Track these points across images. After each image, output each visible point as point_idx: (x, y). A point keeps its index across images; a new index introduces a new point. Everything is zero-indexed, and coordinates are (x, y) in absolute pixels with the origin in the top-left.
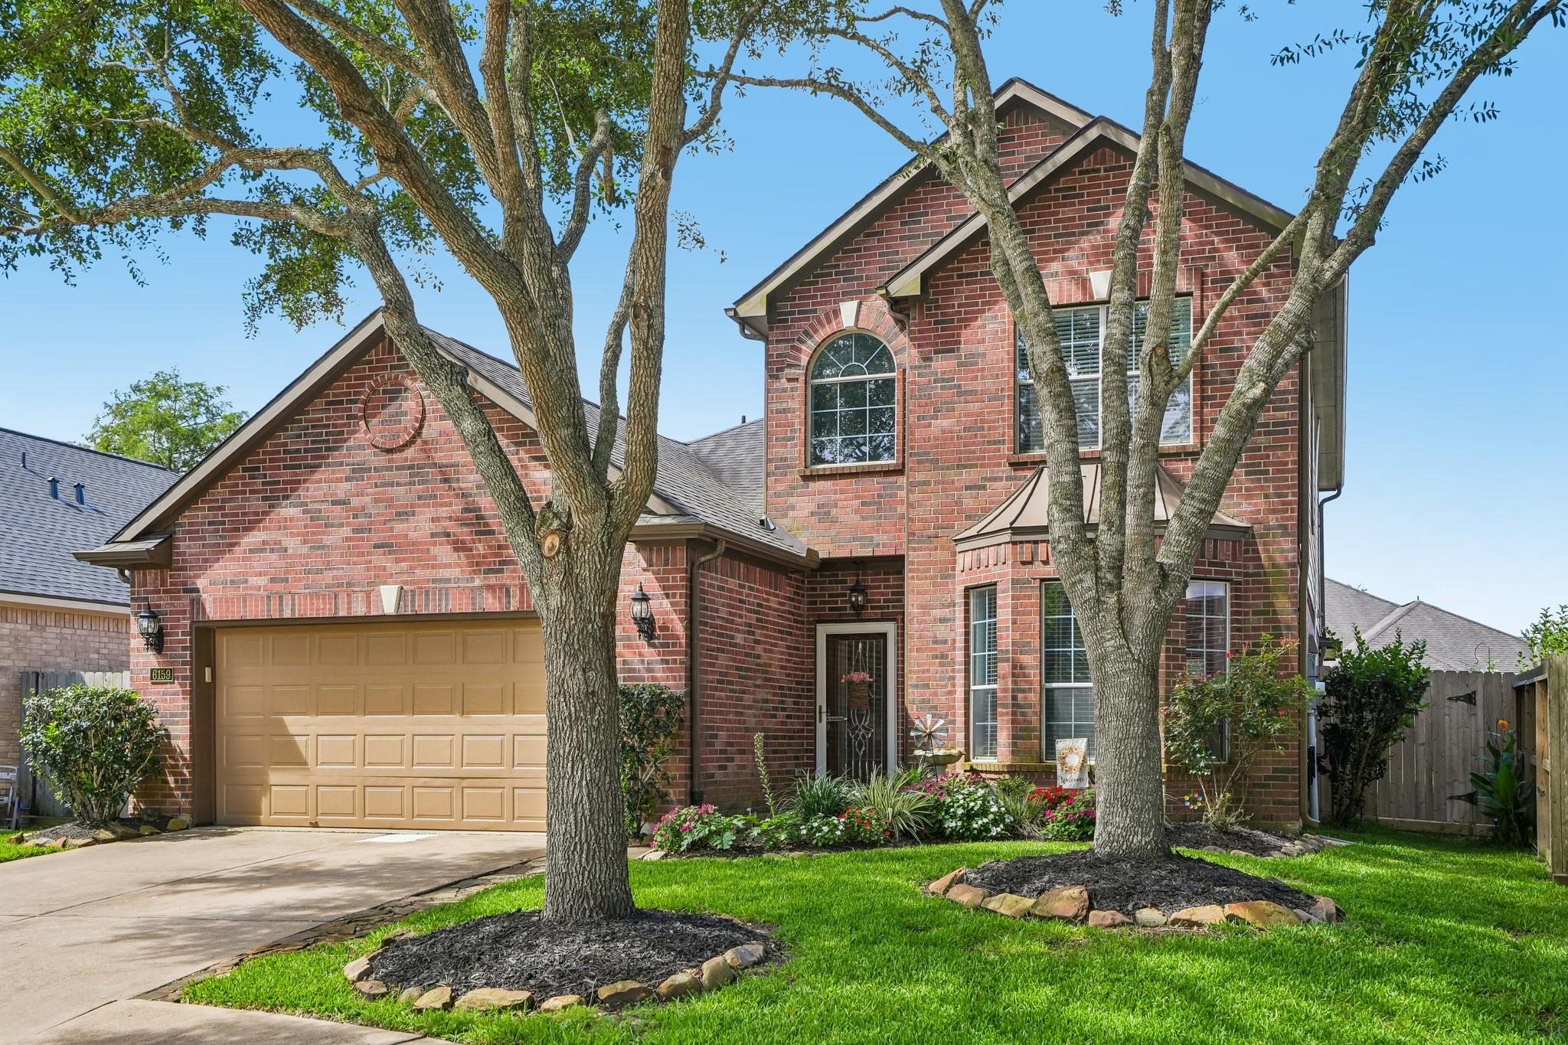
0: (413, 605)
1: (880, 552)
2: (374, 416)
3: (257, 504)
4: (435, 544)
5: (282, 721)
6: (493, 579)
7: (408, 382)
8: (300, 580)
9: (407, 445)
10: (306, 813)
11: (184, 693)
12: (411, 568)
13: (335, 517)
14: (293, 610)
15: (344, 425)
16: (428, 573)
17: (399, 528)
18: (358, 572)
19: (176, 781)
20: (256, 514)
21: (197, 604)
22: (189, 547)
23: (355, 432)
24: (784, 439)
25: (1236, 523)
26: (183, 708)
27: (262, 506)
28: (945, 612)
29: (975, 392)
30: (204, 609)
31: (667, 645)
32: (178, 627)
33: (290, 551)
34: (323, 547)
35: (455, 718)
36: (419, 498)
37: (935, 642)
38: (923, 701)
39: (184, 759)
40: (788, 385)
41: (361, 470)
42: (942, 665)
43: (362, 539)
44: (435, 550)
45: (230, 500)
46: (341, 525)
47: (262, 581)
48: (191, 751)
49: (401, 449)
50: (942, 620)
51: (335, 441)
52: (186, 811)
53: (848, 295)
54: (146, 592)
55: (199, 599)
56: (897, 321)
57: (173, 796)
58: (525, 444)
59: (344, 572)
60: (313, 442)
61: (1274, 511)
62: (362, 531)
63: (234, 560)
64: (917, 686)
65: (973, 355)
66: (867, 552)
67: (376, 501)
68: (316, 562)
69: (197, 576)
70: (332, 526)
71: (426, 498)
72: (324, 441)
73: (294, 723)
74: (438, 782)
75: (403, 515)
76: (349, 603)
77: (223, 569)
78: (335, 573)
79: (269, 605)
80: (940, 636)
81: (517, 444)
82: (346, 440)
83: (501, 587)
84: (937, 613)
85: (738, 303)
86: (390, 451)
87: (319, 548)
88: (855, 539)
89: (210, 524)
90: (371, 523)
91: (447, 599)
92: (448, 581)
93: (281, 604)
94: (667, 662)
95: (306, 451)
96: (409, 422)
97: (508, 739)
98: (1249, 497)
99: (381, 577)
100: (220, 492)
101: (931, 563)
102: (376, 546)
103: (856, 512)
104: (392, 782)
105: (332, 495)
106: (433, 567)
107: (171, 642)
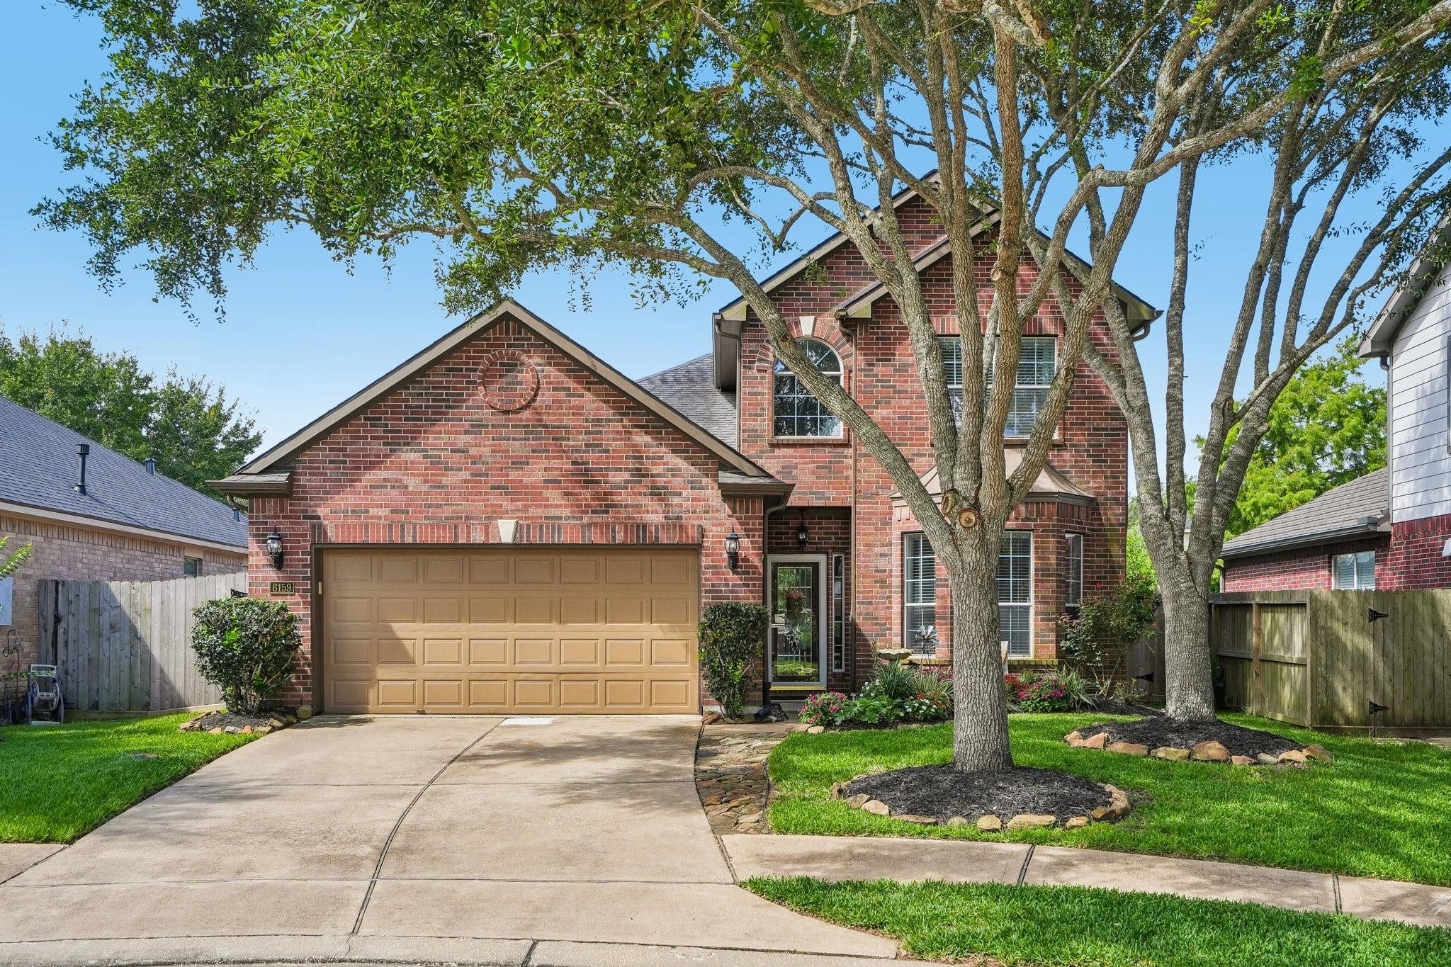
0: (528, 536)
1: (831, 503)
2: (492, 383)
3: (378, 447)
4: (547, 488)
5: (390, 627)
6: (598, 519)
7: (524, 357)
8: (420, 512)
9: (522, 408)
10: (413, 703)
11: (304, 603)
12: (525, 506)
13: (454, 463)
14: (415, 537)
15: (464, 388)
16: (540, 512)
17: (514, 474)
18: (476, 507)
19: (298, 678)
20: (378, 456)
21: (318, 529)
22: (309, 480)
23: (474, 395)
24: (756, 415)
25: (1086, 494)
26: (304, 615)
27: (386, 450)
28: (885, 550)
29: (906, 392)
30: (326, 533)
31: (748, 573)
32: (299, 548)
33: (410, 489)
34: (443, 487)
35: (555, 625)
36: (533, 451)
37: (877, 571)
38: (868, 614)
39: (306, 659)
40: (759, 375)
41: (479, 426)
42: (881, 587)
43: (480, 482)
44: (546, 494)
45: (351, 443)
46: (461, 469)
47: (383, 512)
48: (312, 653)
49: (517, 411)
50: (883, 555)
51: (455, 401)
52: (307, 702)
53: (806, 311)
54: (264, 517)
55: (320, 525)
56: (844, 334)
57: (295, 690)
58: (628, 414)
59: (464, 507)
60: (434, 400)
61: (1110, 488)
62: (480, 475)
63: (355, 493)
64: (863, 603)
65: (905, 365)
66: (821, 503)
67: (493, 451)
68: (435, 498)
69: (319, 506)
70: (452, 469)
71: (539, 451)
72: (444, 400)
73: (401, 629)
74: (538, 677)
75: (518, 464)
76: (469, 533)
77: (346, 500)
78: (454, 508)
79: (391, 532)
80: (880, 567)
81: (621, 414)
82: (465, 401)
83: (607, 525)
84: (878, 550)
85: (723, 310)
86: (507, 412)
87: (438, 487)
88: (812, 493)
89: (331, 462)
90: (489, 469)
91: (559, 533)
92: (560, 518)
93: (403, 531)
94: (748, 585)
95: (426, 407)
96: (525, 391)
97: (600, 643)
98: (1094, 477)
99: (498, 513)
100: (341, 437)
101: (873, 513)
102: (493, 488)
103: (812, 473)
104: (495, 676)
105: (451, 444)
106: (546, 506)
107: (291, 560)
